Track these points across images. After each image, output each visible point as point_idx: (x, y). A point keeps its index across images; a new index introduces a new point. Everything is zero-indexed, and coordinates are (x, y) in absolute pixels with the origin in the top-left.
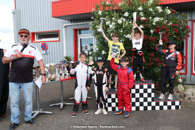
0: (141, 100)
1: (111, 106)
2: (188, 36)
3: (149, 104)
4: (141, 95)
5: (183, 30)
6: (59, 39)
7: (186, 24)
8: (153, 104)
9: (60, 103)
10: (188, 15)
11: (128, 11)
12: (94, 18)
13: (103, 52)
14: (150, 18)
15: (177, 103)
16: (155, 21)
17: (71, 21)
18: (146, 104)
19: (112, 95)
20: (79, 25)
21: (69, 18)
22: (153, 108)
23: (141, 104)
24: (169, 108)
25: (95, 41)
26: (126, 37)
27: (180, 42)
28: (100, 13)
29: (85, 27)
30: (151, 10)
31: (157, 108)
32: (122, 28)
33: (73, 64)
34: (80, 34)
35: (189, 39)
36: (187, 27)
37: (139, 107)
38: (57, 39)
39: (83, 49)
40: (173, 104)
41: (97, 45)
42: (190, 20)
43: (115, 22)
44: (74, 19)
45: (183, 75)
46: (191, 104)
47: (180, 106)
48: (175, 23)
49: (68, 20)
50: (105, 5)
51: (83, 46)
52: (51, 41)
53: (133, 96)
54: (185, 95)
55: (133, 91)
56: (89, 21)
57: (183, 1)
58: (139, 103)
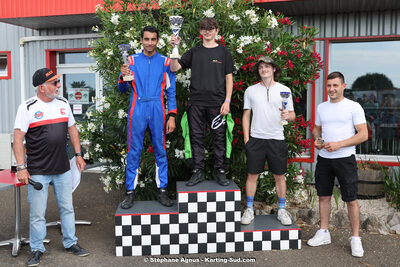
0: (212, 227)
2: (317, 76)
3: (230, 237)
4: (211, 217)
5: (306, 63)
6: (10, 73)
7: (312, 51)
8: (239, 236)
9: (12, 241)
10: (317, 27)
12: (101, 29)
13: (121, 113)
14: (232, 37)
15: (293, 234)
16: (242, 45)
17: (40, 30)
18: (221, 237)
20: (59, 41)
21: (36, 24)
22: (239, 246)
23: (212, 238)
24: (276, 245)
25: (99, 83)
27: (297, 89)
28: (115, 19)
29: (75, 46)
31: (249, 246)
34: (62, 61)
35: (319, 83)
36: (314, 55)
37: (206, 245)
39: (71, 100)
42: (320, 39)
44: (50, 26)
45: (304, 163)
47: (300, 241)
48: (289, 47)
49: (33, 29)
51: (71, 91)
53: (193, 218)
54: (311, 214)
55: (193, 207)
56: (86, 33)
58: (205, 235)
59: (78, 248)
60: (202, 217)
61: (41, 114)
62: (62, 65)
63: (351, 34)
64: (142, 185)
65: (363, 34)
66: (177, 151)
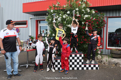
0: (76, 63)
1: (57, 67)
2: (105, 26)
3: (80, 66)
4: (76, 61)
5: (102, 23)
6: (27, 26)
7: (103, 19)
8: (83, 66)
9: (26, 65)
10: (105, 14)
11: (70, 10)
12: (48, 14)
13: (53, 35)
14: (83, 15)
15: (97, 66)
16: (85, 17)
18: (78, 66)
19: (58, 60)
20: (39, 18)
21: (33, 13)
22: (83, 68)
23: (76, 66)
24: (92, 68)
25: (48, 28)
26: (68, 26)
28: (52, 11)
29: (43, 19)
30: (83, 10)
31: (85, 68)
32: (65, 20)
33: (35, 41)
34: (40, 23)
35: (105, 28)
36: (104, 21)
37: (74, 68)
38: (26, 26)
39: (42, 32)
40: (95, 66)
41: (50, 30)
42: (106, 17)
43: (61, 17)
44: (36, 14)
45: (101, 49)
46: (105, 67)
47: (98, 68)
48: (97, 18)
49: (33, 15)
50: (55, 7)
51: (42, 30)
52: (22, 27)
53: (71, 61)
54: (102, 61)
55: (71, 58)
56: (46, 16)
57: (102, 5)
58: (74, 65)
62: (40, 24)
63: (114, 16)
65: (117, 15)
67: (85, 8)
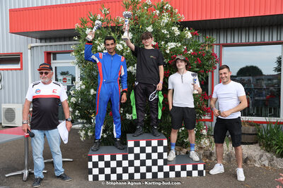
0: (149, 163)
1: (104, 173)
2: (215, 68)
3: (160, 169)
4: (149, 156)
5: (208, 60)
6: (22, 66)
7: (211, 52)
8: (166, 168)
10: (215, 37)
12: (78, 38)
13: (92, 91)
14: (163, 43)
15: (200, 167)
16: (169, 48)
17: (41, 39)
18: (155, 169)
19: (105, 156)
20: (53, 46)
21: (38, 35)
22: (166, 175)
23: (149, 169)
24: (189, 174)
25: (77, 73)
27: (203, 75)
28: (88, 31)
29: (63, 50)
31: (172, 175)
34: (55, 59)
35: (216, 72)
36: (213, 54)
37: (145, 173)
38: (18, 66)
40: (195, 168)
42: (217, 45)
44: (46, 37)
45: (207, 123)
47: (204, 171)
48: (197, 50)
49: (36, 38)
51: (60, 77)
53: (137, 157)
54: (211, 154)
55: (137, 150)
56: (70, 40)
57: (208, 18)
58: (145, 167)
59: (64, 176)
60: (143, 156)
61: (40, 91)
62: (55, 61)
63: (236, 42)
64: (105, 136)
65: (243, 41)
66: (127, 115)
67: (167, 26)
